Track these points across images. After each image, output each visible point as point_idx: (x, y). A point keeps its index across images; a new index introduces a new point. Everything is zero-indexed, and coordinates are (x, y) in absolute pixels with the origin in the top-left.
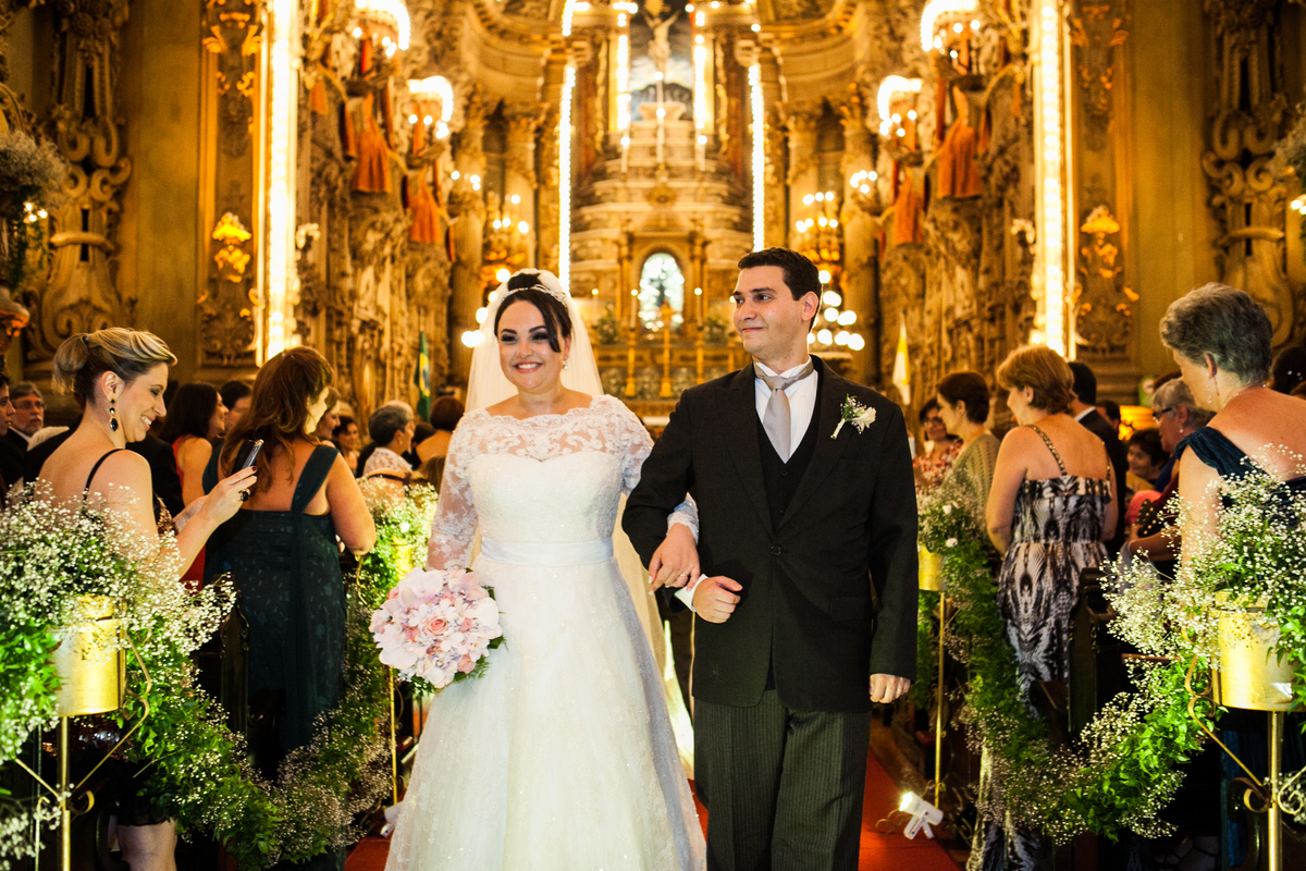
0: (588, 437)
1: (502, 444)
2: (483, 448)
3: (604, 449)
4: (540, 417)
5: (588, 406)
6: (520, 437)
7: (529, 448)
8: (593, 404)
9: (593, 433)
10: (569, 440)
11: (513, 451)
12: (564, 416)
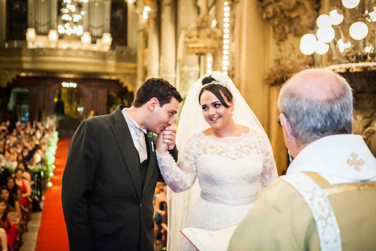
0: (251, 148)
1: (214, 150)
2: (205, 152)
3: (258, 153)
4: (229, 138)
5: (248, 133)
6: (221, 147)
7: (227, 153)
8: (250, 131)
9: (253, 146)
10: (244, 149)
11: (219, 154)
12: (240, 138)
